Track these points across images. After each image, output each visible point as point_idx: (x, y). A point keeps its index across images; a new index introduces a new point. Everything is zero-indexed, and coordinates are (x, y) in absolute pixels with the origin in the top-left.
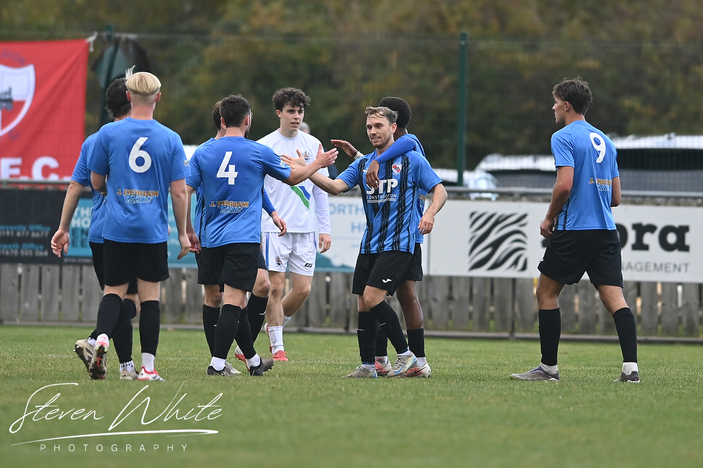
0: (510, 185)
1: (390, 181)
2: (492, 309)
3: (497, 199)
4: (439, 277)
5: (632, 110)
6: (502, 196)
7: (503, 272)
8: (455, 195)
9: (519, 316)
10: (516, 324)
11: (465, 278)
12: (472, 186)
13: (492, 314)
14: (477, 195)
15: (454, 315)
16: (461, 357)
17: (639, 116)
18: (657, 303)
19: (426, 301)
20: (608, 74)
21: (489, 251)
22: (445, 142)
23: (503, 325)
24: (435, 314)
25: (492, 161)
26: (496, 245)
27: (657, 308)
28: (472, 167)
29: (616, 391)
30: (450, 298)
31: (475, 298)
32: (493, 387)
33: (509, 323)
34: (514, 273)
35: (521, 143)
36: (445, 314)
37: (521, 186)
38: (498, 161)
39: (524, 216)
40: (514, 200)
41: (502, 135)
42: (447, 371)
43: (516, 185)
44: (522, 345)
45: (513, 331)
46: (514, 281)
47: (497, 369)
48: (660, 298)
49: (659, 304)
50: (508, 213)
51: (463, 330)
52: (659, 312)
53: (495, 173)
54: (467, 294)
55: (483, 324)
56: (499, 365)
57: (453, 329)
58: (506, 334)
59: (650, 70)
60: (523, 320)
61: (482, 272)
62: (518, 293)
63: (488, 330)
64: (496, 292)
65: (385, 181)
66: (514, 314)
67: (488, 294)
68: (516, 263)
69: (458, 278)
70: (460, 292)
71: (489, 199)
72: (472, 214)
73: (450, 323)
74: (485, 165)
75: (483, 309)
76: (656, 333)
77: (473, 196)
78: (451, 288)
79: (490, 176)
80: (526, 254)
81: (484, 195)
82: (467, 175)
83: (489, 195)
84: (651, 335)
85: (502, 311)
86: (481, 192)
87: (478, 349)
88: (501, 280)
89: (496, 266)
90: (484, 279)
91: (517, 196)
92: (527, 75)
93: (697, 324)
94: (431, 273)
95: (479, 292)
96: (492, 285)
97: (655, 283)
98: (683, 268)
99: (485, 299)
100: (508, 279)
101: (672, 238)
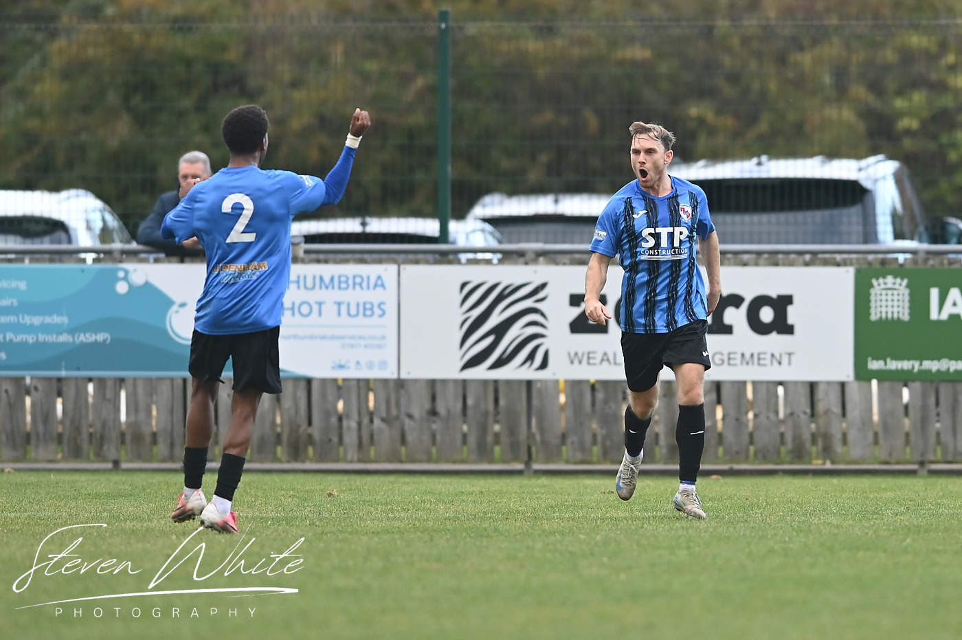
0: (519, 241)
1: (677, 230)
2: (497, 428)
3: (501, 261)
4: (415, 381)
5: (701, 121)
6: (508, 256)
7: (514, 371)
8: (437, 256)
9: (538, 438)
10: (534, 449)
11: (455, 381)
12: (461, 243)
13: (497, 436)
14: (471, 256)
15: (438, 437)
16: (452, 502)
17: (712, 131)
18: (747, 413)
19: (397, 418)
20: (664, 68)
21: (491, 339)
22: (419, 176)
23: (514, 451)
24: (410, 438)
25: (492, 204)
26: (500, 331)
27: (748, 421)
28: (461, 215)
29: (688, 548)
30: (433, 413)
31: (470, 412)
32: (503, 545)
33: (524, 449)
34: (528, 373)
35: (533, 176)
36: (426, 438)
37: (537, 241)
38: (501, 203)
39: (543, 286)
40: (526, 263)
41: (505, 164)
42: (432, 524)
43: (528, 241)
44: (544, 481)
45: (529, 461)
46: (529, 384)
47: (507, 519)
48: (752, 405)
49: (751, 415)
50: (517, 283)
51: (455, 462)
52: (751, 425)
53: (495, 222)
54: (459, 406)
55: (483, 452)
56: (509, 513)
57: (437, 461)
58: (519, 466)
59: (727, 61)
60: (544, 443)
61: (480, 372)
62: (535, 402)
63: (491, 460)
64: (502, 402)
65: (671, 229)
66: (530, 436)
67: (491, 406)
68: (531, 357)
69: (444, 382)
70: (448, 403)
71: (489, 262)
72: (464, 285)
73: (434, 450)
74: (479, 211)
75: (483, 429)
76: (746, 459)
77: (464, 257)
78: (433, 398)
79: (488, 227)
80: (546, 344)
81: (480, 256)
82: (453, 226)
83: (488, 256)
84: (738, 463)
85: (512, 430)
86: (475, 251)
87: (477, 489)
88: (509, 383)
89: (500, 363)
90: (485, 382)
91: (530, 256)
92: (541, 72)
93: (808, 444)
94: (404, 376)
95: (477, 404)
96: (496, 391)
97: (744, 383)
98: (785, 359)
99: (486, 413)
100: (519, 382)
101: (767, 315)
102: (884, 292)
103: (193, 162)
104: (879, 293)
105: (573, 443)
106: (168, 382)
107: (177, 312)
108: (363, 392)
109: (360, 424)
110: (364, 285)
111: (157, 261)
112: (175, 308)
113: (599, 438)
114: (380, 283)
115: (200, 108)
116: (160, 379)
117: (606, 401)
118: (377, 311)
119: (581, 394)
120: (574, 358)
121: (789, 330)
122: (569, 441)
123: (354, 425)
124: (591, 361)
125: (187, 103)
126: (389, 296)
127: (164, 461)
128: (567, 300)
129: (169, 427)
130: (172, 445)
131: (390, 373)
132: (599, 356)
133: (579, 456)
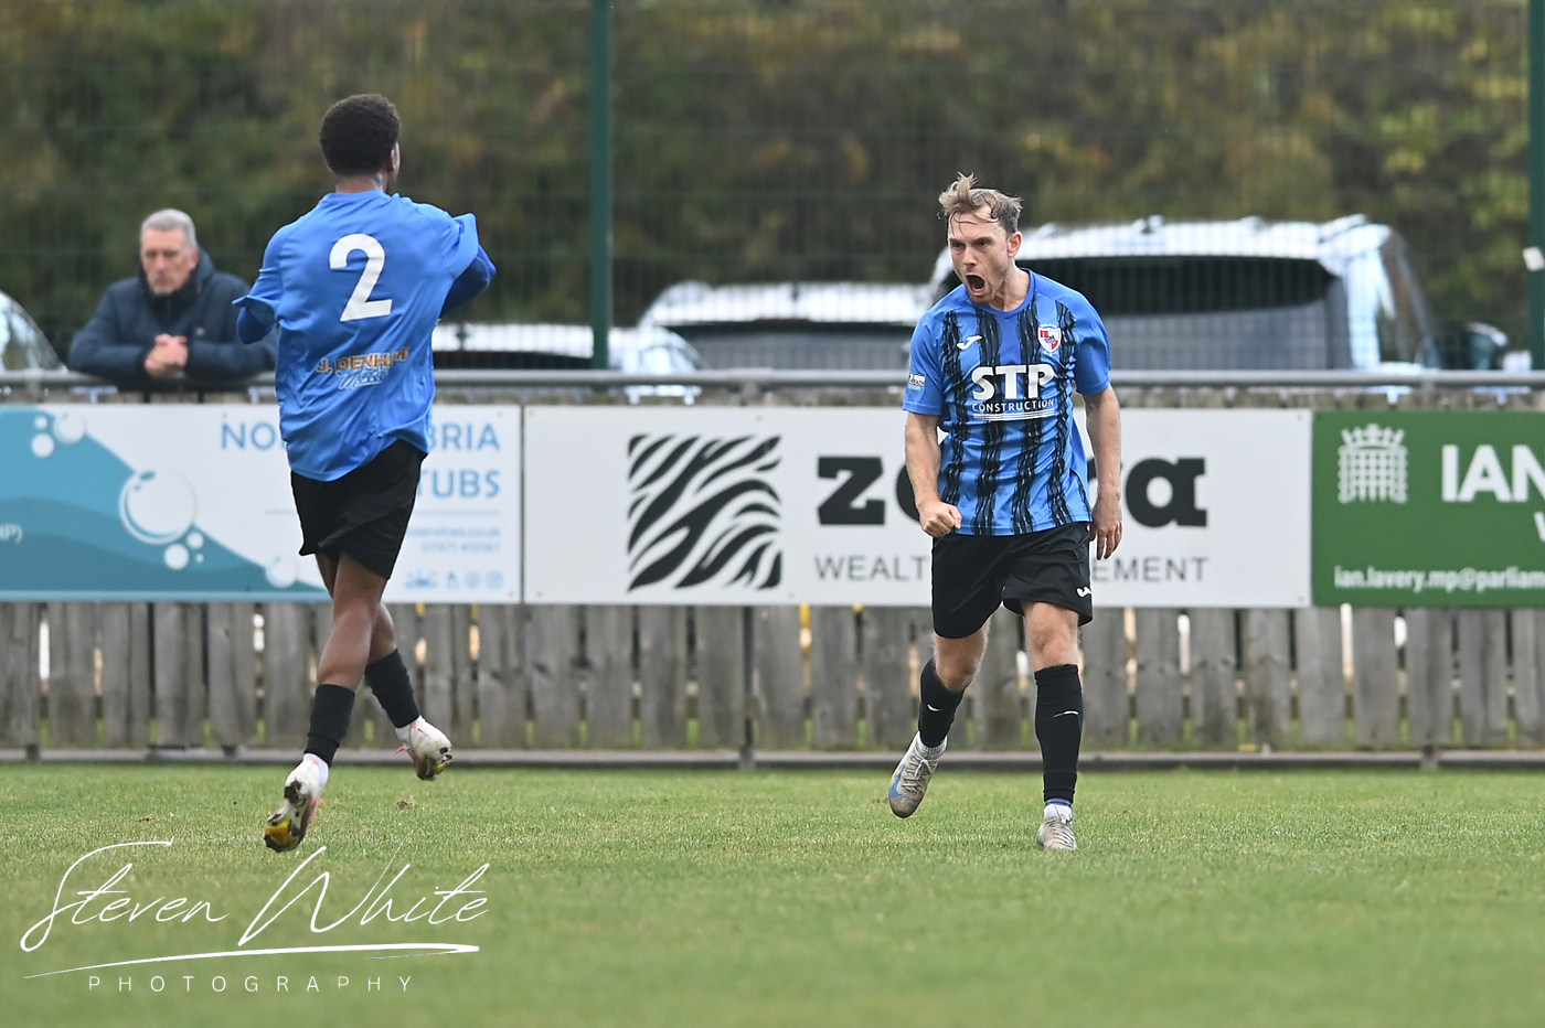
0: (731, 365)
1: (1033, 371)
2: (692, 688)
3: (699, 400)
4: (551, 608)
5: (1046, 156)
6: (712, 392)
7: (720, 591)
8: (589, 392)
9: (763, 705)
10: (756, 725)
11: (620, 608)
12: (631, 368)
13: (692, 702)
14: (646, 391)
15: (591, 706)
16: (613, 818)
17: (1065, 175)
18: (1125, 662)
19: (519, 671)
20: (982, 64)
21: (680, 536)
22: (558, 252)
23: (721, 728)
24: (542, 705)
25: (684, 301)
26: (698, 520)
27: (1127, 676)
28: (629, 318)
29: (1023, 897)
30: (582, 662)
31: (645, 662)
32: (703, 892)
33: (739, 725)
34: (746, 594)
35: (755, 252)
36: (570, 705)
37: (762, 364)
38: (700, 300)
39: (772, 443)
40: (743, 404)
41: (707, 231)
42: (579, 855)
43: (747, 364)
44: (774, 780)
45: (747, 747)
46: (748, 612)
47: (709, 846)
48: (1133, 649)
49: (1132, 666)
50: (728, 437)
51: (619, 748)
52: (1132, 685)
53: (690, 332)
54: (627, 650)
55: (669, 730)
56: (714, 836)
57: (588, 747)
58: (731, 755)
59: (1091, 53)
60: (775, 715)
61: (663, 593)
62: (758, 644)
63: (682, 746)
64: (701, 645)
65: (1022, 369)
66: (750, 702)
67: (681, 650)
68: (751, 565)
69: (601, 609)
70: (608, 646)
71: (677, 401)
72: (634, 442)
73: (583, 728)
74: (661, 312)
75: (669, 690)
76: (1124, 743)
77: (634, 393)
78: (582, 637)
79: (677, 341)
80: (777, 543)
81: (663, 391)
82: (617, 339)
83: (677, 391)
84: (1109, 748)
85: (719, 693)
86: (654, 382)
87: (657, 795)
88: (712, 610)
89: (698, 576)
90: (672, 610)
91: (750, 391)
92: (769, 73)
93: (1231, 716)
94: (531, 598)
95: (658, 646)
96: (691, 625)
97: (1120, 611)
98: (1191, 570)
99: (674, 663)
100: (732, 609)
101: (1159, 492)
102: (1363, 454)
103: (165, 228)
104: (1353, 454)
105: (823, 715)
106: (123, 610)
107: (137, 488)
108: (459, 627)
109: (454, 682)
110: (463, 441)
111: (102, 399)
112: (134, 481)
113: (869, 707)
114: (489, 438)
115: (178, 134)
116: (108, 605)
117: (881, 643)
118: (485, 487)
119: (838, 632)
120: (827, 568)
121: (1197, 519)
122: (817, 711)
123: (444, 683)
124: (856, 573)
125: (156, 125)
126: (504, 461)
127: (114, 746)
128: (813, 467)
129: (124, 689)
130: (129, 719)
131: (507, 594)
132: (869, 564)
133: (834, 737)
